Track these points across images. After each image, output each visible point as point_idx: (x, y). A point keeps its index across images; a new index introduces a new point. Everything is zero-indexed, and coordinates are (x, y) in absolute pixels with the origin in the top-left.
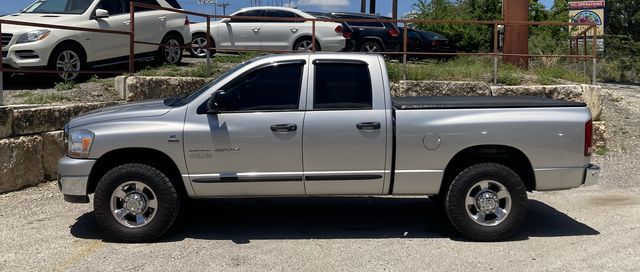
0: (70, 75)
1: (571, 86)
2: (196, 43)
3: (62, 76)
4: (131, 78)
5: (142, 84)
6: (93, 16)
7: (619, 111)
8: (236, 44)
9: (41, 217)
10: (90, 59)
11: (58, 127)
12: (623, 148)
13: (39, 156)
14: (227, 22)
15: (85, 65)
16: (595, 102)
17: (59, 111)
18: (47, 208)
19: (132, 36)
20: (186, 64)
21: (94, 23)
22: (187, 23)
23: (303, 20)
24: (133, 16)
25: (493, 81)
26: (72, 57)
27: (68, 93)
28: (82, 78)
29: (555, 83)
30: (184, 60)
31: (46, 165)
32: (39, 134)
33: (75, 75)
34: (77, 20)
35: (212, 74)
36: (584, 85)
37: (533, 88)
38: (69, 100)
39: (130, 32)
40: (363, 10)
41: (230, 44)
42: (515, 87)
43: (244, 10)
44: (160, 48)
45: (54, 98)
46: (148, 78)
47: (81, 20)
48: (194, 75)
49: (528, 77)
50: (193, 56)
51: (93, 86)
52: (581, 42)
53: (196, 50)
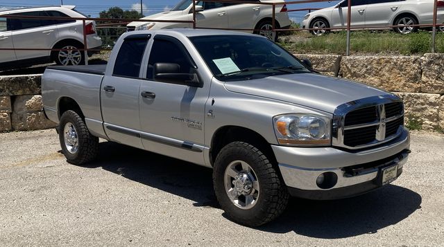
2: (316, 26)
6: (192, 11)
8: (345, 24)
19: (194, 24)
34: (180, 14)
41: (341, 25)
47: (183, 14)
53: (316, 31)
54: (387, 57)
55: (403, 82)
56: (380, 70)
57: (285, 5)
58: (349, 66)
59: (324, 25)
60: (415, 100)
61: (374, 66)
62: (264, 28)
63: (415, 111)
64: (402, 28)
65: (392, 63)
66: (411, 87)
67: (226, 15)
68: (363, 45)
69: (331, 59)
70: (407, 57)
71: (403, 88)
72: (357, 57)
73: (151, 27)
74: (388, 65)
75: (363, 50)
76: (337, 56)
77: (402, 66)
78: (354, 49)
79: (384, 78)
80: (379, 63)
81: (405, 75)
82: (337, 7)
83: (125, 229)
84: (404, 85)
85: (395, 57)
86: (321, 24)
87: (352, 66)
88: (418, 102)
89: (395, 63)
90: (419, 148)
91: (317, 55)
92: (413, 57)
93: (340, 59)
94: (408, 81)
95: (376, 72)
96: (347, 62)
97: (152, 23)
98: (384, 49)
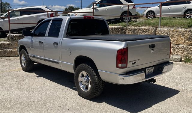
8: (162, 14)
19: (93, 14)
34: (88, 10)
53: (149, 17)
54: (177, 29)
55: (184, 41)
56: (173, 35)
57: (135, 6)
58: (160, 33)
59: (152, 14)
60: (189, 49)
61: (171, 33)
62: (125, 16)
63: (189, 54)
64: (188, 16)
65: (179, 32)
66: (187, 43)
67: (108, 10)
68: (167, 24)
69: (152, 29)
70: (186, 29)
71: (183, 43)
72: (164, 29)
73: (76, 15)
74: (177, 33)
75: (166, 26)
76: (155, 28)
77: (183, 33)
78: (163, 25)
79: (175, 38)
80: (173, 32)
81: (185, 37)
82: (159, 6)
83: (45, 101)
84: (184, 42)
85: (180, 29)
86: (151, 14)
87: (161, 33)
88: (190, 50)
89: (180, 32)
90: (187, 71)
91: (146, 28)
92: (189, 29)
93: (156, 29)
94: (186, 40)
95: (171, 36)
96: (159, 31)
97: (77, 13)
98: (176, 26)
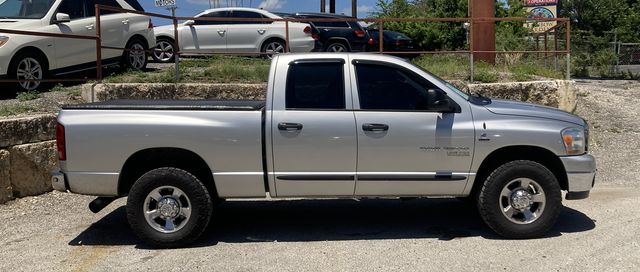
0: (32, 84)
1: (546, 82)
2: (159, 47)
3: (24, 85)
4: (100, 85)
5: (111, 92)
6: (54, 21)
7: (588, 105)
8: (201, 47)
9: (18, 237)
10: (52, 67)
11: (26, 139)
12: (598, 142)
13: (7, 172)
14: (191, 25)
15: (47, 73)
16: (570, 97)
17: (26, 122)
18: (22, 227)
19: (99, 41)
20: (152, 70)
21: (55, 28)
22: (151, 26)
23: (270, 21)
24: (98, 19)
25: (469, 78)
26: (33, 65)
27: (34, 103)
28: (45, 87)
29: (530, 79)
30: (149, 66)
31: (15, 181)
32: (6, 148)
33: (37, 84)
35: (181, 79)
36: (558, 81)
37: (510, 84)
38: (35, 111)
39: (96, 36)
40: (323, 10)
41: (194, 48)
42: (492, 84)
43: (207, 12)
44: (126, 53)
45: (19, 110)
46: (117, 85)
47: (41, 24)
48: (163, 81)
49: (502, 74)
50: (156, 61)
51: (57, 95)
52: (542, 39)
57: (151, 20)
59: (170, 46)
82: (187, 25)
86: (166, 45)
